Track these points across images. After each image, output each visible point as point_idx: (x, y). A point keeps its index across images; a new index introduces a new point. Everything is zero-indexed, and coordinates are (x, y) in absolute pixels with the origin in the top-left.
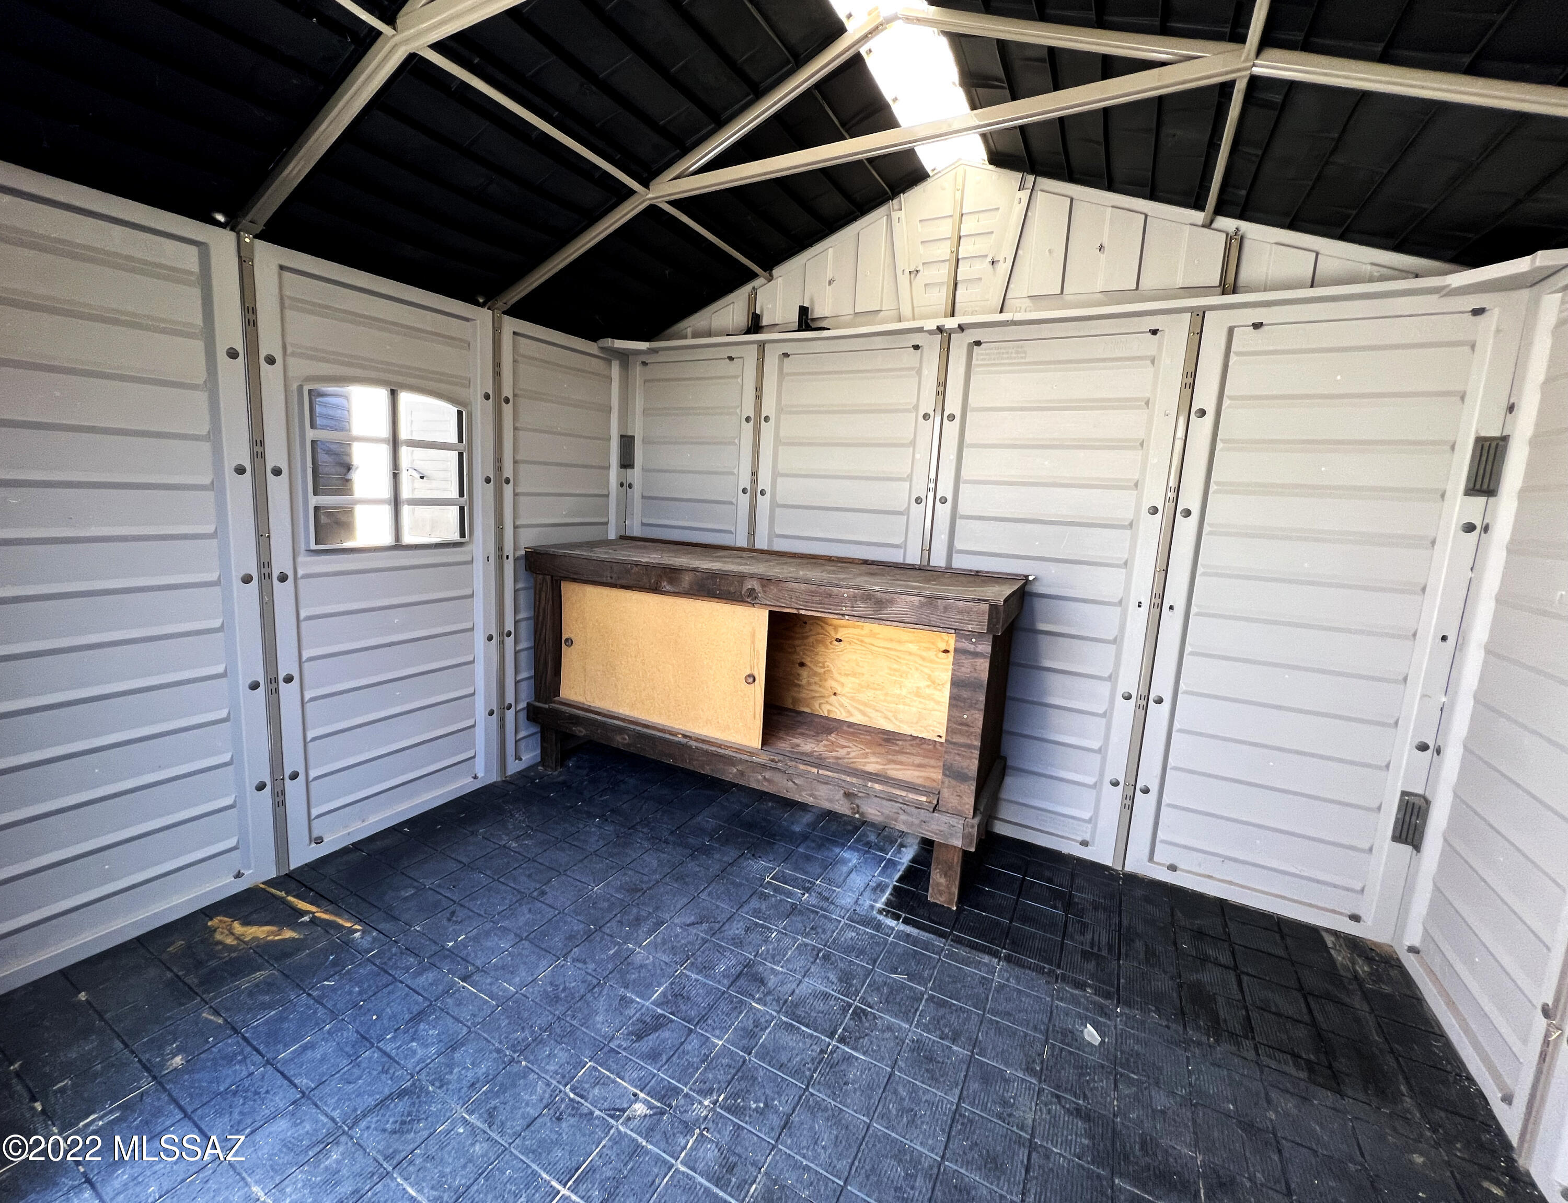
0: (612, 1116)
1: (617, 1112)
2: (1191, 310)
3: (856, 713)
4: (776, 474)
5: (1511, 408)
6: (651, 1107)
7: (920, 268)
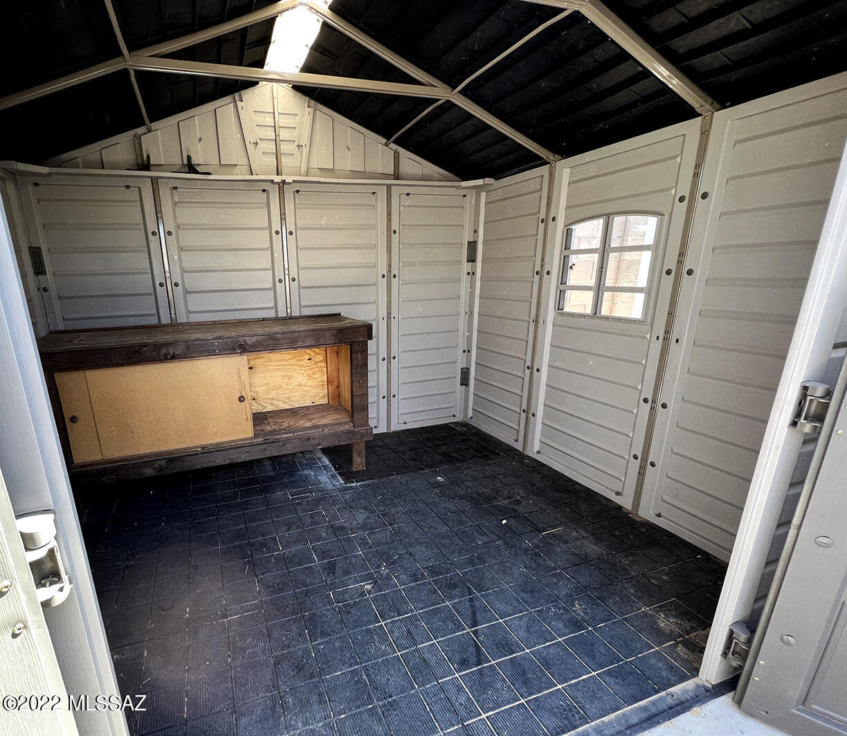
0: (364, 596)
1: (362, 594)
2: (387, 185)
3: (268, 405)
4: (184, 271)
5: (476, 231)
6: (371, 583)
7: (258, 141)
